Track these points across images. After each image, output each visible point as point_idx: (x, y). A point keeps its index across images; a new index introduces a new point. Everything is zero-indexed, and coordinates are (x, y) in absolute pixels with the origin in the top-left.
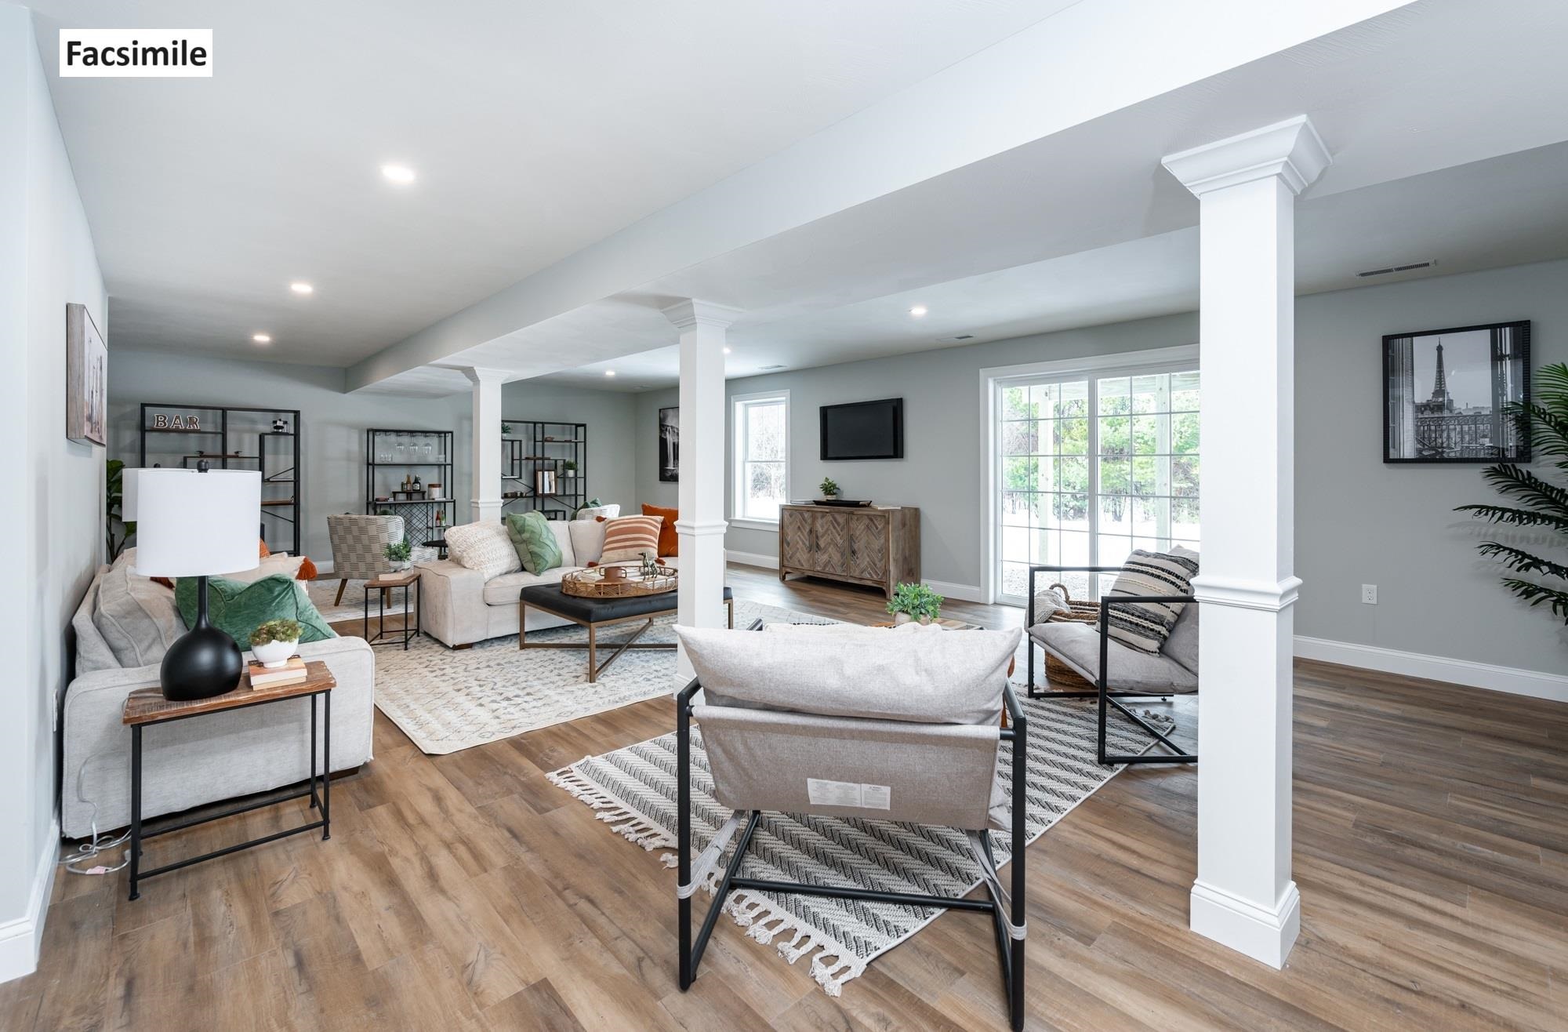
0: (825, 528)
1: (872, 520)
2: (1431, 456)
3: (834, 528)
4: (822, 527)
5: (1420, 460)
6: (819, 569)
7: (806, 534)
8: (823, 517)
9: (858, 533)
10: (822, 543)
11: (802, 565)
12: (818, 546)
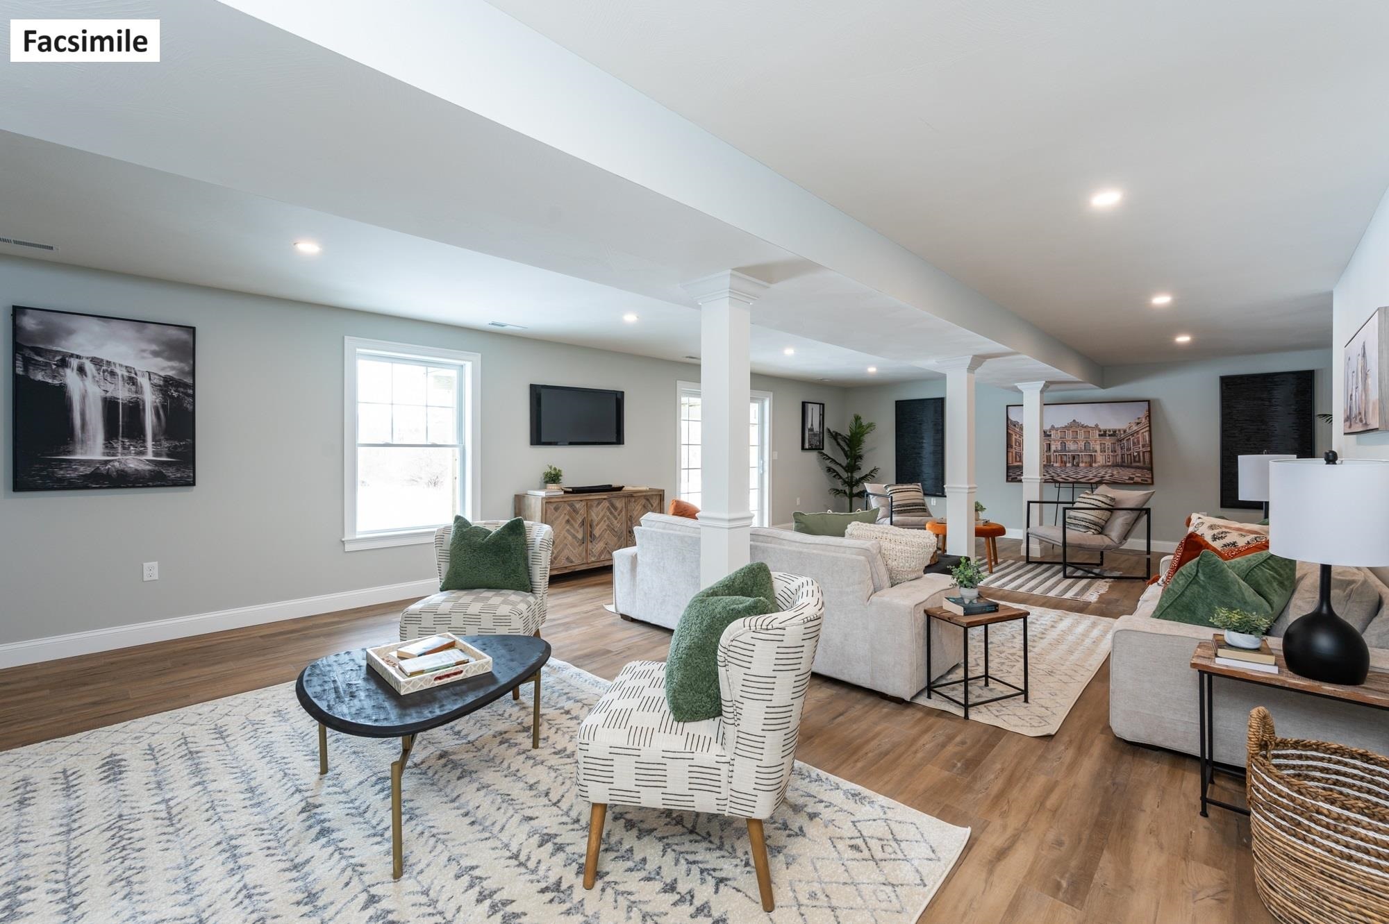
0: (600, 517)
1: (648, 500)
2: (811, 449)
3: (611, 513)
4: (597, 516)
5: (809, 449)
6: (593, 559)
7: (576, 526)
8: (599, 504)
9: (635, 513)
10: (597, 532)
11: (572, 562)
12: (591, 535)
